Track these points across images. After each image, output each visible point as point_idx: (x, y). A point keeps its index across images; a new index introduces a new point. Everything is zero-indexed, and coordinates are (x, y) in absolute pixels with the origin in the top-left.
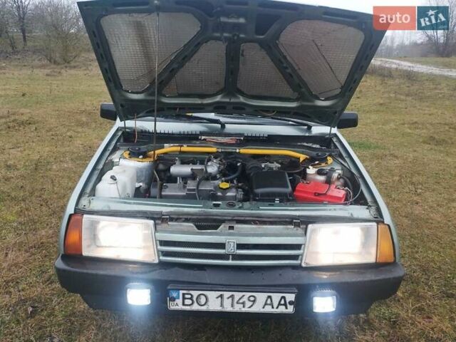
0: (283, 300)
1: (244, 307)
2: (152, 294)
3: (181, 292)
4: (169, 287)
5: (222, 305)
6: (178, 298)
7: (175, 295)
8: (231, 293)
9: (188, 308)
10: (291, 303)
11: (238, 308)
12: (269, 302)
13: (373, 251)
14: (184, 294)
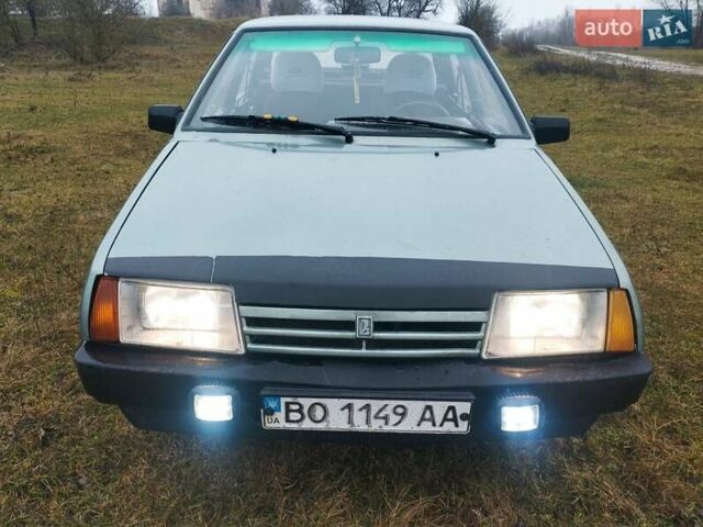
0: (451, 413)
1: (386, 424)
2: (235, 403)
3: (283, 400)
4: (263, 393)
5: (350, 421)
6: (279, 411)
7: (272, 405)
8: (365, 402)
9: (294, 426)
10: (464, 417)
11: (377, 426)
12: (428, 415)
13: (600, 333)
14: (287, 404)
